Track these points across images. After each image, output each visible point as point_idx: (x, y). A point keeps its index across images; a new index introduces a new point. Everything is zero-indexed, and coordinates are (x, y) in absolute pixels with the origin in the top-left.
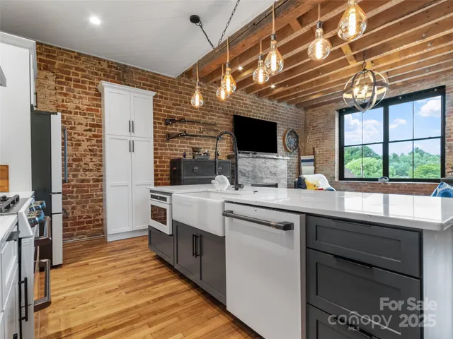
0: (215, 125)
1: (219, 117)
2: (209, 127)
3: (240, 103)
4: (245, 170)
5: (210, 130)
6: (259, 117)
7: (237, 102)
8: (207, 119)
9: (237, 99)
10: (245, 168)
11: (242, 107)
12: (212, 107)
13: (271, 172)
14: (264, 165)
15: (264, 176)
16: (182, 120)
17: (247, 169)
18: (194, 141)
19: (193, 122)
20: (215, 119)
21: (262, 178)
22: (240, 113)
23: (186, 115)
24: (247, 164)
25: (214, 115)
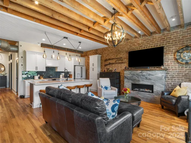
0: (121, 58)
1: (123, 54)
2: (119, 59)
3: (135, 44)
7: (133, 45)
8: (118, 57)
9: (133, 43)
10: (128, 75)
11: (136, 46)
12: (120, 51)
14: (141, 74)
15: (140, 80)
16: (110, 59)
18: (113, 65)
19: (113, 59)
20: (121, 56)
22: (135, 49)
23: (111, 57)
24: (129, 73)
25: (121, 54)
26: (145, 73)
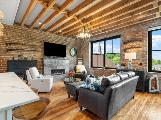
0: (35, 46)
1: (37, 42)
2: (31, 46)
3: (49, 37)
4: (47, 64)
5: (32, 48)
6: (58, 43)
7: (47, 37)
8: (30, 43)
9: (47, 35)
10: (48, 63)
11: (49, 39)
12: (33, 38)
13: (61, 65)
14: (58, 62)
15: (57, 66)
16: (15, 43)
17: (49, 64)
18: (23, 52)
19: (22, 44)
20: (35, 43)
21: (56, 67)
22: (49, 41)
23: (18, 41)
24: (49, 61)
25: (34, 42)
26: (60, 61)
